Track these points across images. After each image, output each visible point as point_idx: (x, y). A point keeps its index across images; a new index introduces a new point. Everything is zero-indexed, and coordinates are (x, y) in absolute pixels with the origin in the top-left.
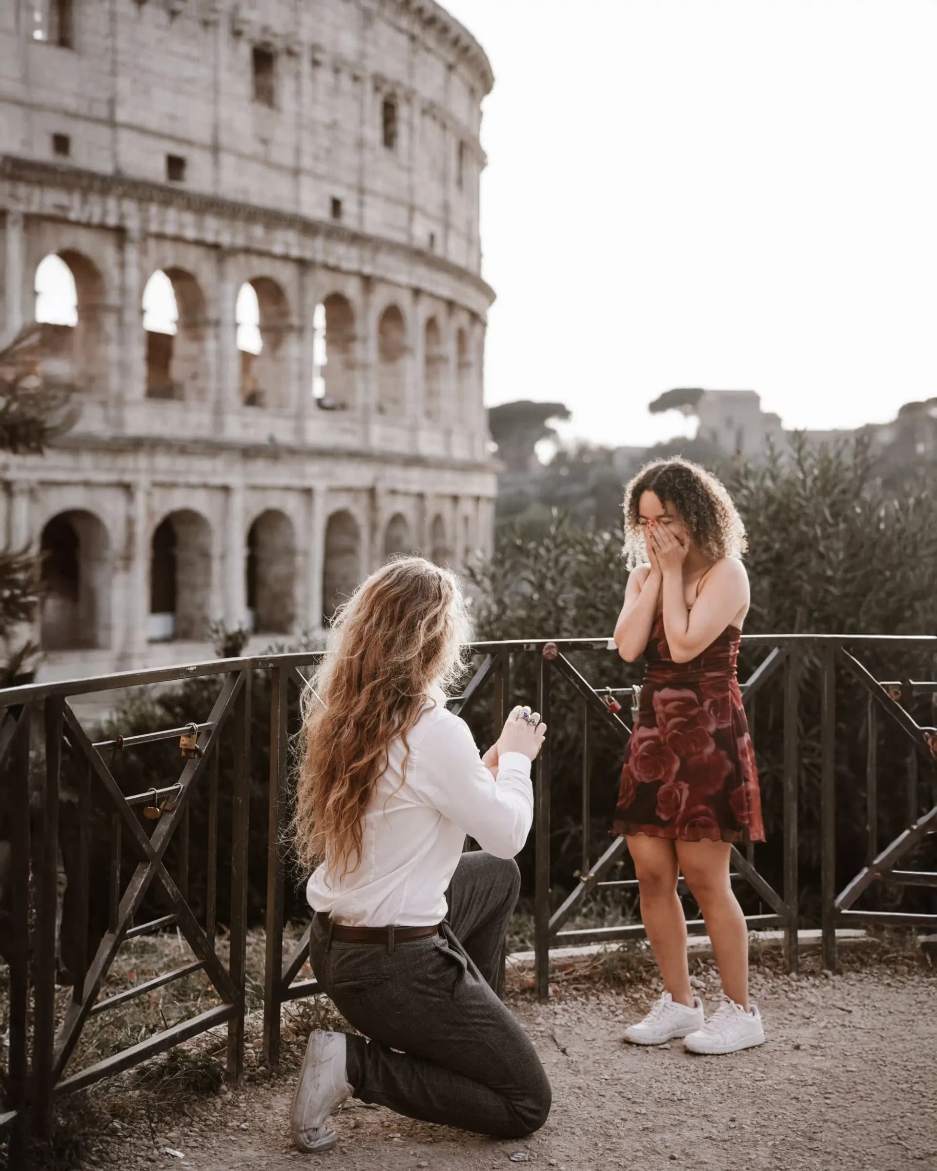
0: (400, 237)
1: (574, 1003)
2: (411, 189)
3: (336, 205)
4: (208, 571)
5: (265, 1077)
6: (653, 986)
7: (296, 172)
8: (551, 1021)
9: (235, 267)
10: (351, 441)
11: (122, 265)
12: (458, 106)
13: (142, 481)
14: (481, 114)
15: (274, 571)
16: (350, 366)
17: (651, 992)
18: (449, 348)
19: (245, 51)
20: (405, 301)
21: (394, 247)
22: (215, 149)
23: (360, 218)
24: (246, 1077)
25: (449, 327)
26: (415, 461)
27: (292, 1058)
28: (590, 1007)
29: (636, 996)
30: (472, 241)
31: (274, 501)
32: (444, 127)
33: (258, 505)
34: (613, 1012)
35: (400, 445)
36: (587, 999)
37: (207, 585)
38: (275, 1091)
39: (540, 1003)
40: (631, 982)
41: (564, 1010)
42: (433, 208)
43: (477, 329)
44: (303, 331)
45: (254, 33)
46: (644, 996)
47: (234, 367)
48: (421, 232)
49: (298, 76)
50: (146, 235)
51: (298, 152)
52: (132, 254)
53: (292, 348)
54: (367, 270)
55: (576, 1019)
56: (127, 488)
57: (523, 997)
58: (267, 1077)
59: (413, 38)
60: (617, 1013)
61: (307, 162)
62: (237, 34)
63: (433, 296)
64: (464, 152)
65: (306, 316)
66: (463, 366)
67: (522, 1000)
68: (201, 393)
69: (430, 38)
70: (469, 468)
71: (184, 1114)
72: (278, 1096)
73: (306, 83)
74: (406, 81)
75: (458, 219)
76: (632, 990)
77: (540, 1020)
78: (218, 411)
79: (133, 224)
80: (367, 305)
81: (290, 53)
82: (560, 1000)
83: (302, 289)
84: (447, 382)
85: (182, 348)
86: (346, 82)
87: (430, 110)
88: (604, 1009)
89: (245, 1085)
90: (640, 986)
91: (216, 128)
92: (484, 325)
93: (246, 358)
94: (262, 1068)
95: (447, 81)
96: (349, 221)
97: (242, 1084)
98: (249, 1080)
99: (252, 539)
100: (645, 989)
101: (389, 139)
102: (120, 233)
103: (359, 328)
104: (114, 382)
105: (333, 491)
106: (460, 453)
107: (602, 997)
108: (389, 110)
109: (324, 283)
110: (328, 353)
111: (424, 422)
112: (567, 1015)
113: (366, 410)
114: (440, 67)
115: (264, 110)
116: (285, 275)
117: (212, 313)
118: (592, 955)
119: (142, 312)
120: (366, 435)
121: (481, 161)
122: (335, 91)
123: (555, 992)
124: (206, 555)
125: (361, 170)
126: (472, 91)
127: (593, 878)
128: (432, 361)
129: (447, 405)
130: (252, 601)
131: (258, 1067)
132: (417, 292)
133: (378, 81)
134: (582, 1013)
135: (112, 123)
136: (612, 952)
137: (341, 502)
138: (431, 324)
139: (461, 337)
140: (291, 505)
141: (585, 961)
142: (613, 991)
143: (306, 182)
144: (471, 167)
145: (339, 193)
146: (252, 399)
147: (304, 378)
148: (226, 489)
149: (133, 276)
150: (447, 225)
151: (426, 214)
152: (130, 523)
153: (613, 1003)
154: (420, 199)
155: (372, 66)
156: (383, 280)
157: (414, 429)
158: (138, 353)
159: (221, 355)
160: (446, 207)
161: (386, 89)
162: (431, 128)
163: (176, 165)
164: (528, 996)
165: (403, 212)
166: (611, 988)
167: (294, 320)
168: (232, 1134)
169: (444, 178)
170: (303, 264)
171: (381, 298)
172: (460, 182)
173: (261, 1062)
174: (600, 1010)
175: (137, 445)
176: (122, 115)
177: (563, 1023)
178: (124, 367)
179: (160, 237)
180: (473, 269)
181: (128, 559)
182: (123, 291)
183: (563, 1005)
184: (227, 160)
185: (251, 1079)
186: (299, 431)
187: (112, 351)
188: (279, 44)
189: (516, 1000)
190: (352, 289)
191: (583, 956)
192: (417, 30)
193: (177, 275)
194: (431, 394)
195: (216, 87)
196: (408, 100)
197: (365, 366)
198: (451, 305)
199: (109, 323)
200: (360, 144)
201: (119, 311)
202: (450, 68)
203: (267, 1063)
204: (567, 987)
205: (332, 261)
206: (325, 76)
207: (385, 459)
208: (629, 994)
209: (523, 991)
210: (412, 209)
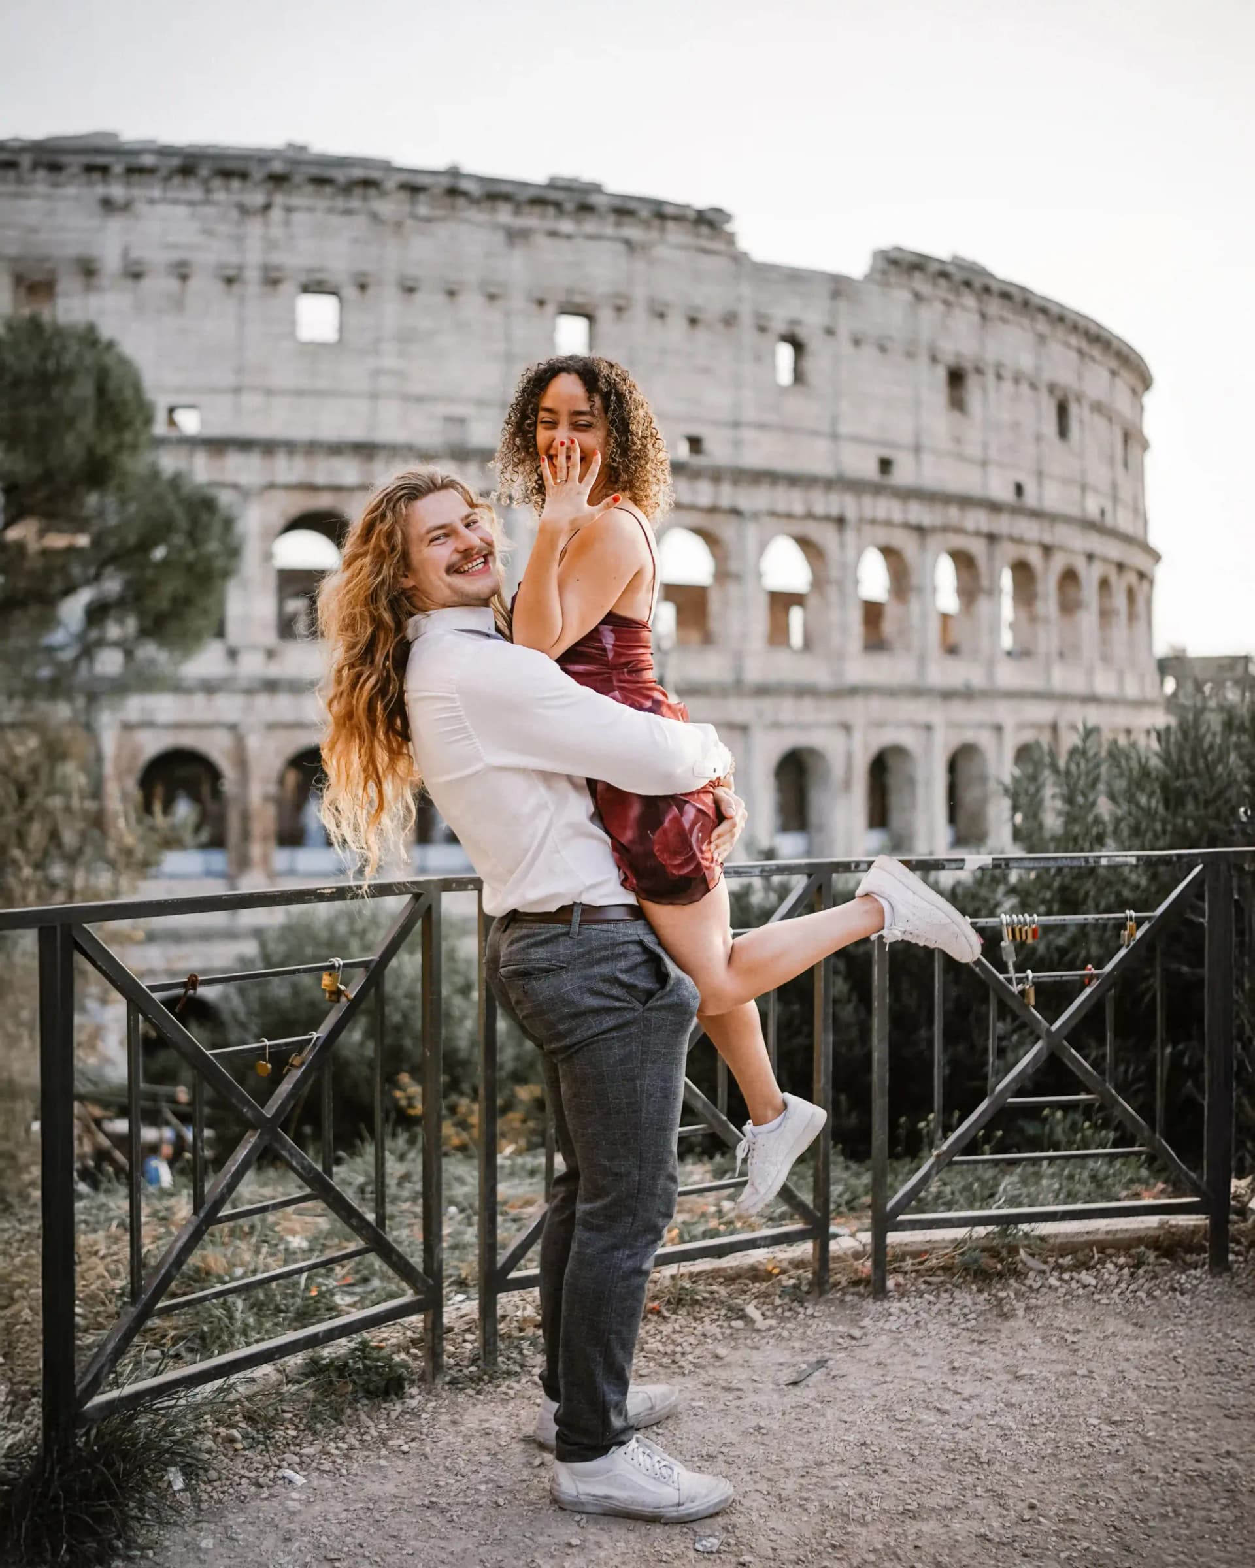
0: (1073, 511)
1: (918, 1300)
2: (1083, 472)
3: (1019, 489)
4: (913, 794)
5: (471, 1379)
6: (1028, 1282)
7: (984, 463)
8: (881, 1324)
9: (934, 542)
10: (1035, 683)
11: (842, 545)
12: (1122, 402)
13: (858, 722)
14: (1142, 408)
15: (969, 796)
16: (1033, 619)
17: (1023, 1289)
18: (1120, 601)
19: (941, 374)
20: (1080, 564)
21: (1068, 520)
22: (917, 449)
23: (1040, 498)
24: (447, 1379)
25: (1119, 586)
26: (1091, 699)
27: (518, 1357)
28: (935, 1309)
29: (1002, 1294)
30: (1139, 512)
31: (969, 736)
32: (1110, 420)
33: (956, 740)
34: (966, 1315)
35: (1078, 684)
36: (938, 1296)
37: (913, 806)
38: (478, 1400)
39: (876, 1299)
40: (1000, 1275)
41: (902, 1310)
42: (1105, 486)
43: (1145, 585)
44: (993, 592)
45: (949, 358)
46: (1012, 1295)
47: (934, 627)
48: (1092, 506)
49: (984, 389)
50: (861, 521)
51: (985, 446)
52: (850, 536)
53: (983, 605)
54: (1047, 538)
55: (913, 1323)
56: (847, 728)
57: (856, 1289)
58: (475, 1380)
59: (1080, 352)
60: (970, 1317)
61: (993, 454)
62: (934, 359)
63: (1105, 560)
64: (1130, 442)
65: (995, 578)
66: (1132, 617)
67: (853, 1294)
68: (908, 648)
69: (1096, 352)
70: (1140, 704)
71: (341, 1423)
72: (479, 1406)
73: (992, 395)
74: (1075, 385)
75: (1125, 493)
76: (999, 1286)
77: (867, 1322)
78: (922, 660)
79: (851, 514)
80: (1046, 569)
81: (979, 371)
82: (903, 1295)
83: (991, 557)
84: (1120, 630)
85: (892, 613)
86: (1024, 388)
87: (1098, 407)
88: (956, 1310)
89: (443, 1388)
90: (1012, 1281)
91: (917, 434)
92: (1151, 582)
93: (945, 617)
94: (473, 1369)
95: (1112, 386)
96: (1031, 499)
97: (439, 1387)
98: (450, 1383)
99: (953, 767)
100: (1015, 1285)
101: (1063, 431)
102: (841, 521)
103: (1040, 587)
104: (836, 639)
105: (1021, 726)
106: (1132, 690)
107: (957, 1293)
108: (1062, 411)
109: (1009, 551)
110: (1016, 612)
111: (1098, 664)
112: (903, 1318)
113: (1048, 655)
114: (1105, 375)
115: (956, 414)
116: (977, 548)
117: (915, 580)
118: (956, 1239)
119: (856, 582)
120: (1049, 678)
121: (1145, 445)
122: (1016, 398)
123: (898, 1285)
124: (911, 781)
125: (1039, 459)
126: (1134, 392)
127: (945, 1153)
128: (1105, 614)
129: (1119, 650)
130: (952, 818)
131: (467, 1367)
132: (1090, 557)
133: (1052, 388)
134: (924, 1315)
135: (835, 436)
136: (978, 1239)
137: (1027, 736)
138: (1104, 584)
139: (1131, 594)
140: (985, 739)
141: (946, 1247)
142: (974, 1287)
143: (993, 471)
144: (1134, 449)
145: (1022, 477)
146: (952, 650)
147: (994, 630)
148: (928, 728)
149: (851, 553)
150: (1115, 499)
151: (1096, 490)
152: (849, 757)
153: (969, 1302)
154: (1091, 479)
155: (1047, 376)
156: (1062, 548)
157: (1090, 672)
158: (855, 618)
159: (924, 616)
160: (1114, 486)
161: (1059, 393)
162: (1099, 422)
163: (885, 465)
164: (861, 1289)
165: (1076, 492)
166: (973, 1282)
167: (985, 582)
168: (386, 1457)
169: (1111, 461)
170: (992, 538)
171: (1059, 563)
172: (1126, 465)
173: (474, 1361)
174: (949, 1311)
175: (853, 691)
176: (844, 429)
177: (894, 1328)
178: (844, 629)
179: (873, 522)
180: (1139, 533)
181: (847, 785)
182: (844, 566)
183: (904, 1304)
184: (927, 459)
185: (454, 1382)
186: (990, 674)
187: (834, 615)
188: (968, 365)
189: (844, 1294)
190: (1034, 557)
191: (943, 1240)
192: (1084, 345)
193: (888, 552)
194: (1105, 641)
195: (918, 403)
196: (1079, 400)
197: (1046, 620)
198: (1121, 567)
199: (832, 593)
200: (1039, 438)
201: (840, 583)
202: (1113, 373)
203: (480, 1362)
204: (916, 1279)
205: (1016, 532)
206: (1008, 386)
207: (1065, 698)
208: (994, 1291)
209: (856, 1283)
210: (1084, 488)
